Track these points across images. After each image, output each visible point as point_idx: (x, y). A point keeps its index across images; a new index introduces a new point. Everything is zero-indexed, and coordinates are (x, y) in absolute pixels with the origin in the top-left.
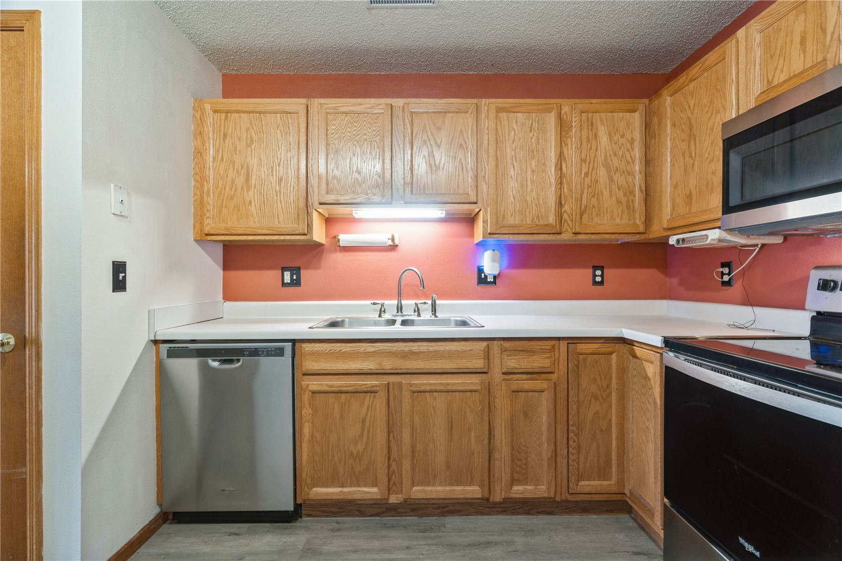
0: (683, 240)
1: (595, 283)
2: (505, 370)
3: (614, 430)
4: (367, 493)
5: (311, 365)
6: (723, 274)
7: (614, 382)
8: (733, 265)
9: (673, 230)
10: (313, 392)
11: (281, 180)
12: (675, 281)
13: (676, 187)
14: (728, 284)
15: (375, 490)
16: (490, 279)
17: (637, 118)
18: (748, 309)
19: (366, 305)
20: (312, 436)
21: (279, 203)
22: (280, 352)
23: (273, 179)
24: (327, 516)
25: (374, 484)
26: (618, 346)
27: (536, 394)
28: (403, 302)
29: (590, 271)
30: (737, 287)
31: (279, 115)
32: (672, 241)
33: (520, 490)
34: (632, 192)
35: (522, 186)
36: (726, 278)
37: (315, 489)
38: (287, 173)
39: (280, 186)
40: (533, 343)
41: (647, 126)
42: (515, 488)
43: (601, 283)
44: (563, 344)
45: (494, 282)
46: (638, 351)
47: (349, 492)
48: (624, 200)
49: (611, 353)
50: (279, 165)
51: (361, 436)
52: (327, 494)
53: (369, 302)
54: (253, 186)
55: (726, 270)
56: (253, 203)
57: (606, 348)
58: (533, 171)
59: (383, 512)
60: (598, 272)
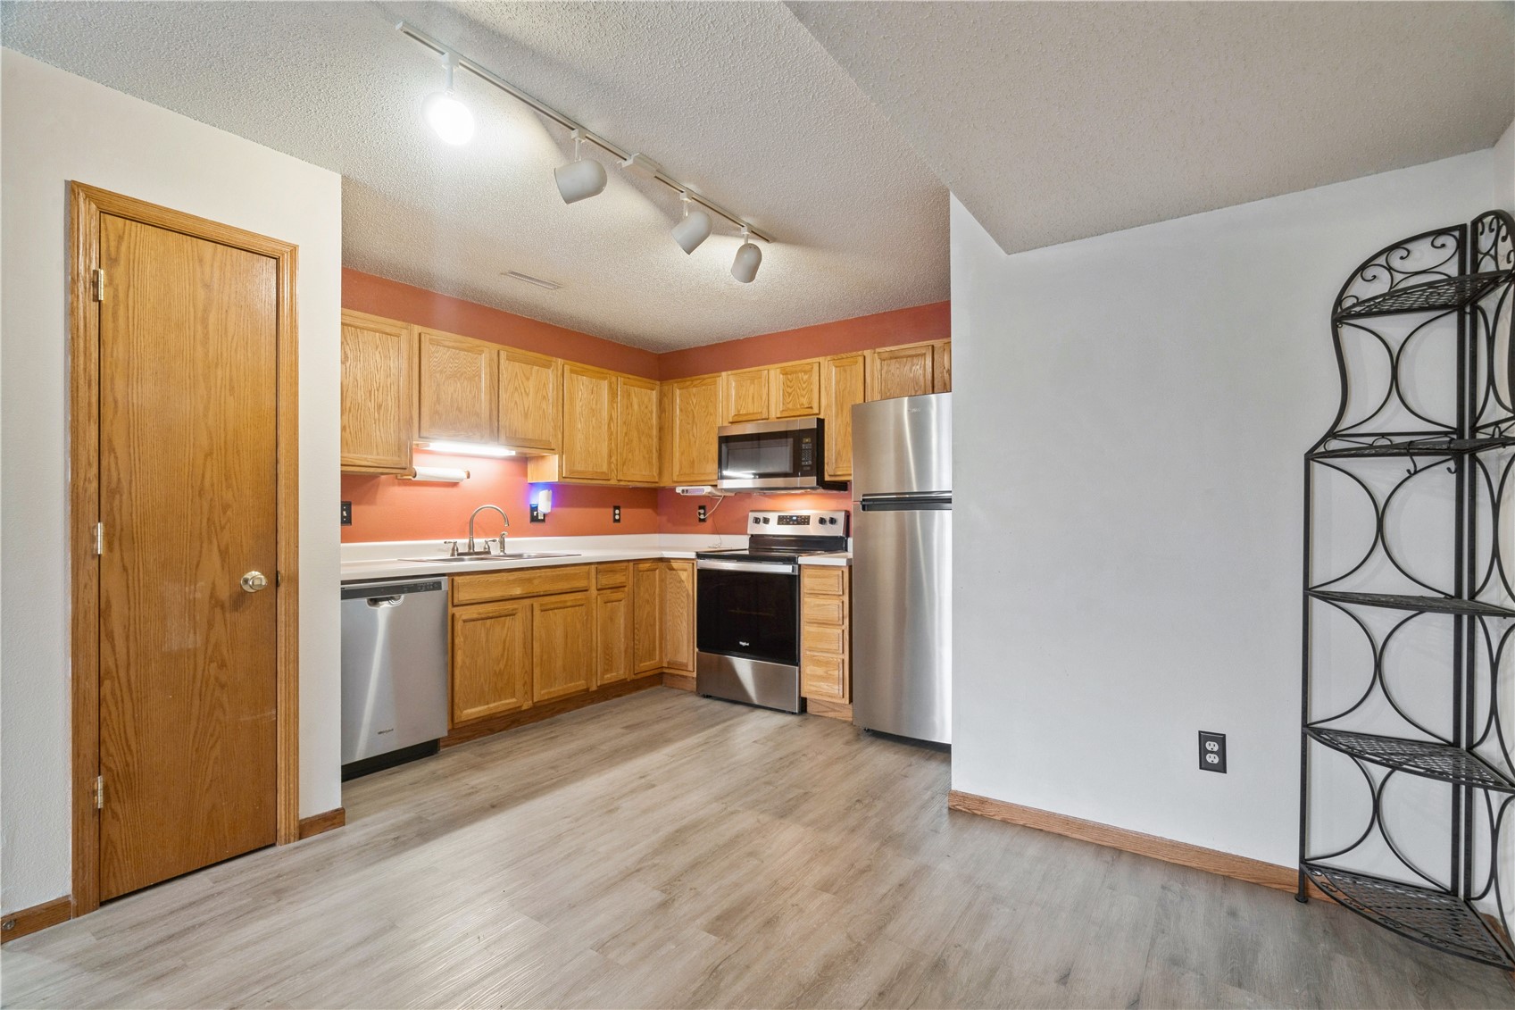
0: (687, 491)
1: (615, 521)
2: (599, 587)
3: (657, 623)
4: (509, 704)
5: (462, 596)
6: (700, 514)
7: (657, 590)
8: (707, 509)
9: (680, 483)
10: (465, 621)
11: (380, 407)
12: (664, 519)
13: (682, 454)
14: (704, 520)
15: (514, 700)
16: (541, 517)
17: (654, 395)
18: (717, 536)
19: (440, 545)
20: (464, 662)
21: (378, 432)
22: (437, 586)
23: (371, 405)
24: (462, 742)
25: (513, 696)
26: (660, 564)
27: (617, 603)
28: (475, 540)
29: (612, 510)
30: (709, 522)
31: (377, 334)
32: (679, 490)
33: (610, 677)
34: (651, 451)
35: (586, 438)
36: (702, 517)
37: (465, 712)
38: (387, 400)
39: (379, 414)
40: (615, 565)
41: (660, 402)
42: (606, 676)
43: (619, 521)
44: (631, 564)
45: (543, 520)
46: (675, 565)
47: (495, 707)
48: (647, 456)
49: (655, 570)
50: (378, 390)
51: (502, 655)
52: (475, 713)
53: (443, 541)
54: (348, 410)
55: (702, 511)
56: (348, 429)
57: (654, 565)
58: (593, 427)
59: (510, 725)
60: (617, 512)
